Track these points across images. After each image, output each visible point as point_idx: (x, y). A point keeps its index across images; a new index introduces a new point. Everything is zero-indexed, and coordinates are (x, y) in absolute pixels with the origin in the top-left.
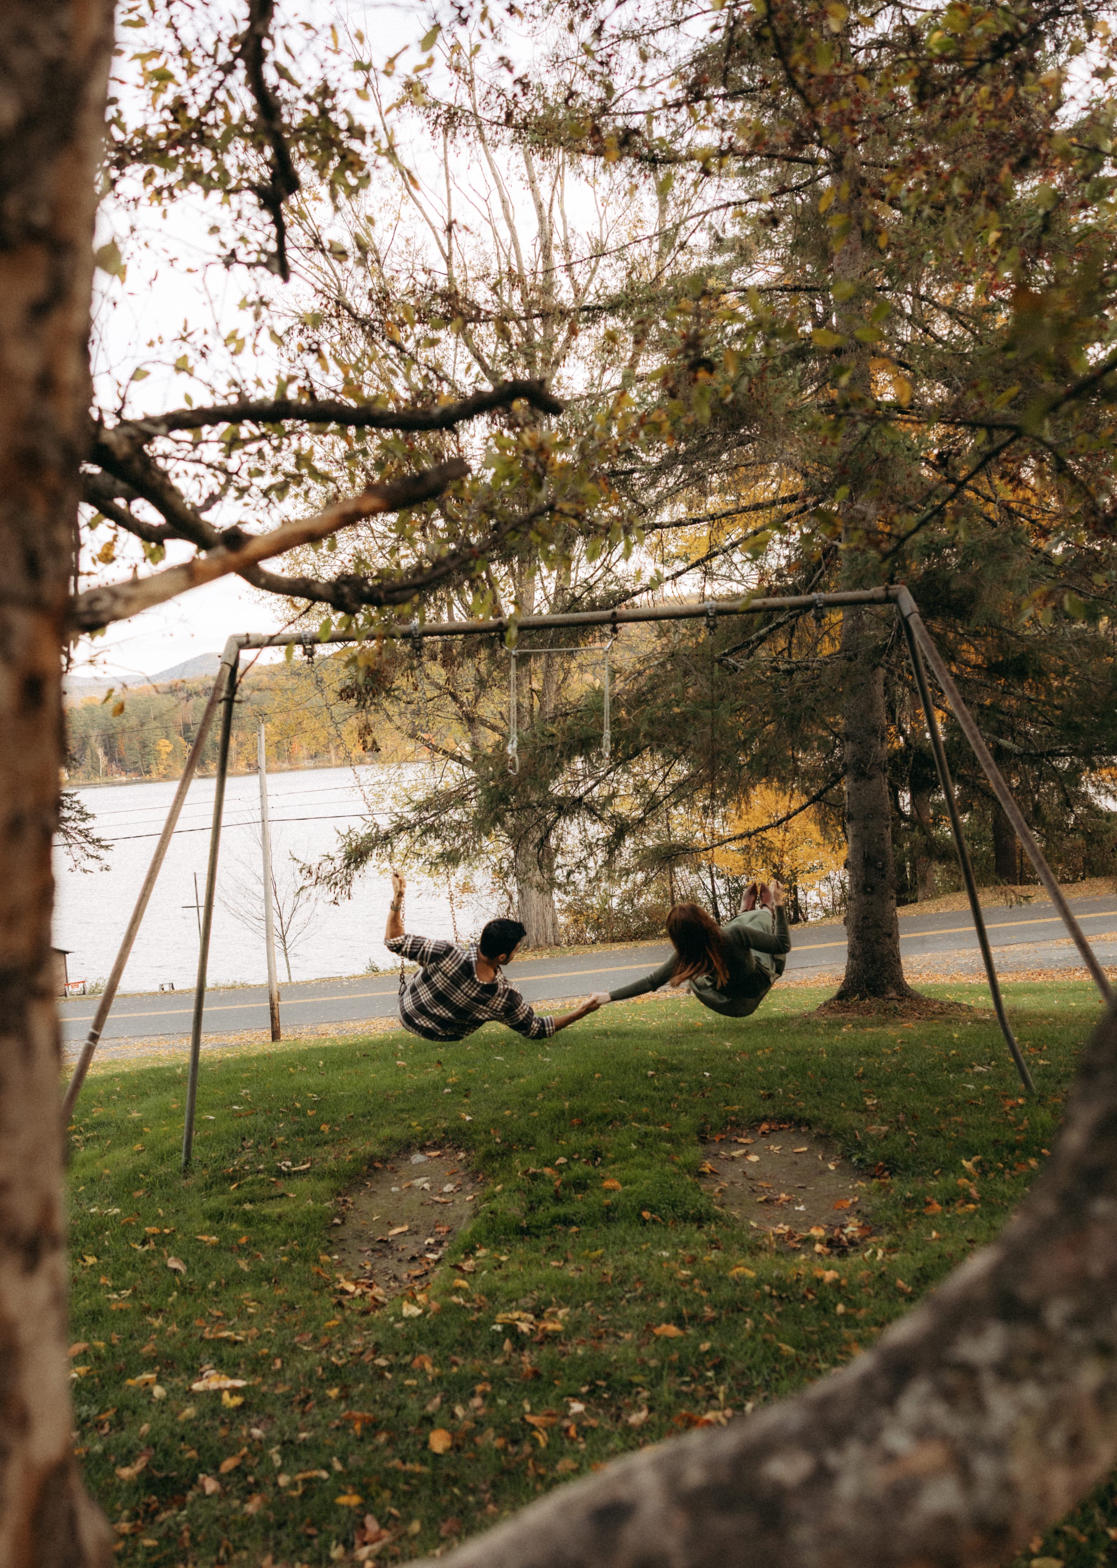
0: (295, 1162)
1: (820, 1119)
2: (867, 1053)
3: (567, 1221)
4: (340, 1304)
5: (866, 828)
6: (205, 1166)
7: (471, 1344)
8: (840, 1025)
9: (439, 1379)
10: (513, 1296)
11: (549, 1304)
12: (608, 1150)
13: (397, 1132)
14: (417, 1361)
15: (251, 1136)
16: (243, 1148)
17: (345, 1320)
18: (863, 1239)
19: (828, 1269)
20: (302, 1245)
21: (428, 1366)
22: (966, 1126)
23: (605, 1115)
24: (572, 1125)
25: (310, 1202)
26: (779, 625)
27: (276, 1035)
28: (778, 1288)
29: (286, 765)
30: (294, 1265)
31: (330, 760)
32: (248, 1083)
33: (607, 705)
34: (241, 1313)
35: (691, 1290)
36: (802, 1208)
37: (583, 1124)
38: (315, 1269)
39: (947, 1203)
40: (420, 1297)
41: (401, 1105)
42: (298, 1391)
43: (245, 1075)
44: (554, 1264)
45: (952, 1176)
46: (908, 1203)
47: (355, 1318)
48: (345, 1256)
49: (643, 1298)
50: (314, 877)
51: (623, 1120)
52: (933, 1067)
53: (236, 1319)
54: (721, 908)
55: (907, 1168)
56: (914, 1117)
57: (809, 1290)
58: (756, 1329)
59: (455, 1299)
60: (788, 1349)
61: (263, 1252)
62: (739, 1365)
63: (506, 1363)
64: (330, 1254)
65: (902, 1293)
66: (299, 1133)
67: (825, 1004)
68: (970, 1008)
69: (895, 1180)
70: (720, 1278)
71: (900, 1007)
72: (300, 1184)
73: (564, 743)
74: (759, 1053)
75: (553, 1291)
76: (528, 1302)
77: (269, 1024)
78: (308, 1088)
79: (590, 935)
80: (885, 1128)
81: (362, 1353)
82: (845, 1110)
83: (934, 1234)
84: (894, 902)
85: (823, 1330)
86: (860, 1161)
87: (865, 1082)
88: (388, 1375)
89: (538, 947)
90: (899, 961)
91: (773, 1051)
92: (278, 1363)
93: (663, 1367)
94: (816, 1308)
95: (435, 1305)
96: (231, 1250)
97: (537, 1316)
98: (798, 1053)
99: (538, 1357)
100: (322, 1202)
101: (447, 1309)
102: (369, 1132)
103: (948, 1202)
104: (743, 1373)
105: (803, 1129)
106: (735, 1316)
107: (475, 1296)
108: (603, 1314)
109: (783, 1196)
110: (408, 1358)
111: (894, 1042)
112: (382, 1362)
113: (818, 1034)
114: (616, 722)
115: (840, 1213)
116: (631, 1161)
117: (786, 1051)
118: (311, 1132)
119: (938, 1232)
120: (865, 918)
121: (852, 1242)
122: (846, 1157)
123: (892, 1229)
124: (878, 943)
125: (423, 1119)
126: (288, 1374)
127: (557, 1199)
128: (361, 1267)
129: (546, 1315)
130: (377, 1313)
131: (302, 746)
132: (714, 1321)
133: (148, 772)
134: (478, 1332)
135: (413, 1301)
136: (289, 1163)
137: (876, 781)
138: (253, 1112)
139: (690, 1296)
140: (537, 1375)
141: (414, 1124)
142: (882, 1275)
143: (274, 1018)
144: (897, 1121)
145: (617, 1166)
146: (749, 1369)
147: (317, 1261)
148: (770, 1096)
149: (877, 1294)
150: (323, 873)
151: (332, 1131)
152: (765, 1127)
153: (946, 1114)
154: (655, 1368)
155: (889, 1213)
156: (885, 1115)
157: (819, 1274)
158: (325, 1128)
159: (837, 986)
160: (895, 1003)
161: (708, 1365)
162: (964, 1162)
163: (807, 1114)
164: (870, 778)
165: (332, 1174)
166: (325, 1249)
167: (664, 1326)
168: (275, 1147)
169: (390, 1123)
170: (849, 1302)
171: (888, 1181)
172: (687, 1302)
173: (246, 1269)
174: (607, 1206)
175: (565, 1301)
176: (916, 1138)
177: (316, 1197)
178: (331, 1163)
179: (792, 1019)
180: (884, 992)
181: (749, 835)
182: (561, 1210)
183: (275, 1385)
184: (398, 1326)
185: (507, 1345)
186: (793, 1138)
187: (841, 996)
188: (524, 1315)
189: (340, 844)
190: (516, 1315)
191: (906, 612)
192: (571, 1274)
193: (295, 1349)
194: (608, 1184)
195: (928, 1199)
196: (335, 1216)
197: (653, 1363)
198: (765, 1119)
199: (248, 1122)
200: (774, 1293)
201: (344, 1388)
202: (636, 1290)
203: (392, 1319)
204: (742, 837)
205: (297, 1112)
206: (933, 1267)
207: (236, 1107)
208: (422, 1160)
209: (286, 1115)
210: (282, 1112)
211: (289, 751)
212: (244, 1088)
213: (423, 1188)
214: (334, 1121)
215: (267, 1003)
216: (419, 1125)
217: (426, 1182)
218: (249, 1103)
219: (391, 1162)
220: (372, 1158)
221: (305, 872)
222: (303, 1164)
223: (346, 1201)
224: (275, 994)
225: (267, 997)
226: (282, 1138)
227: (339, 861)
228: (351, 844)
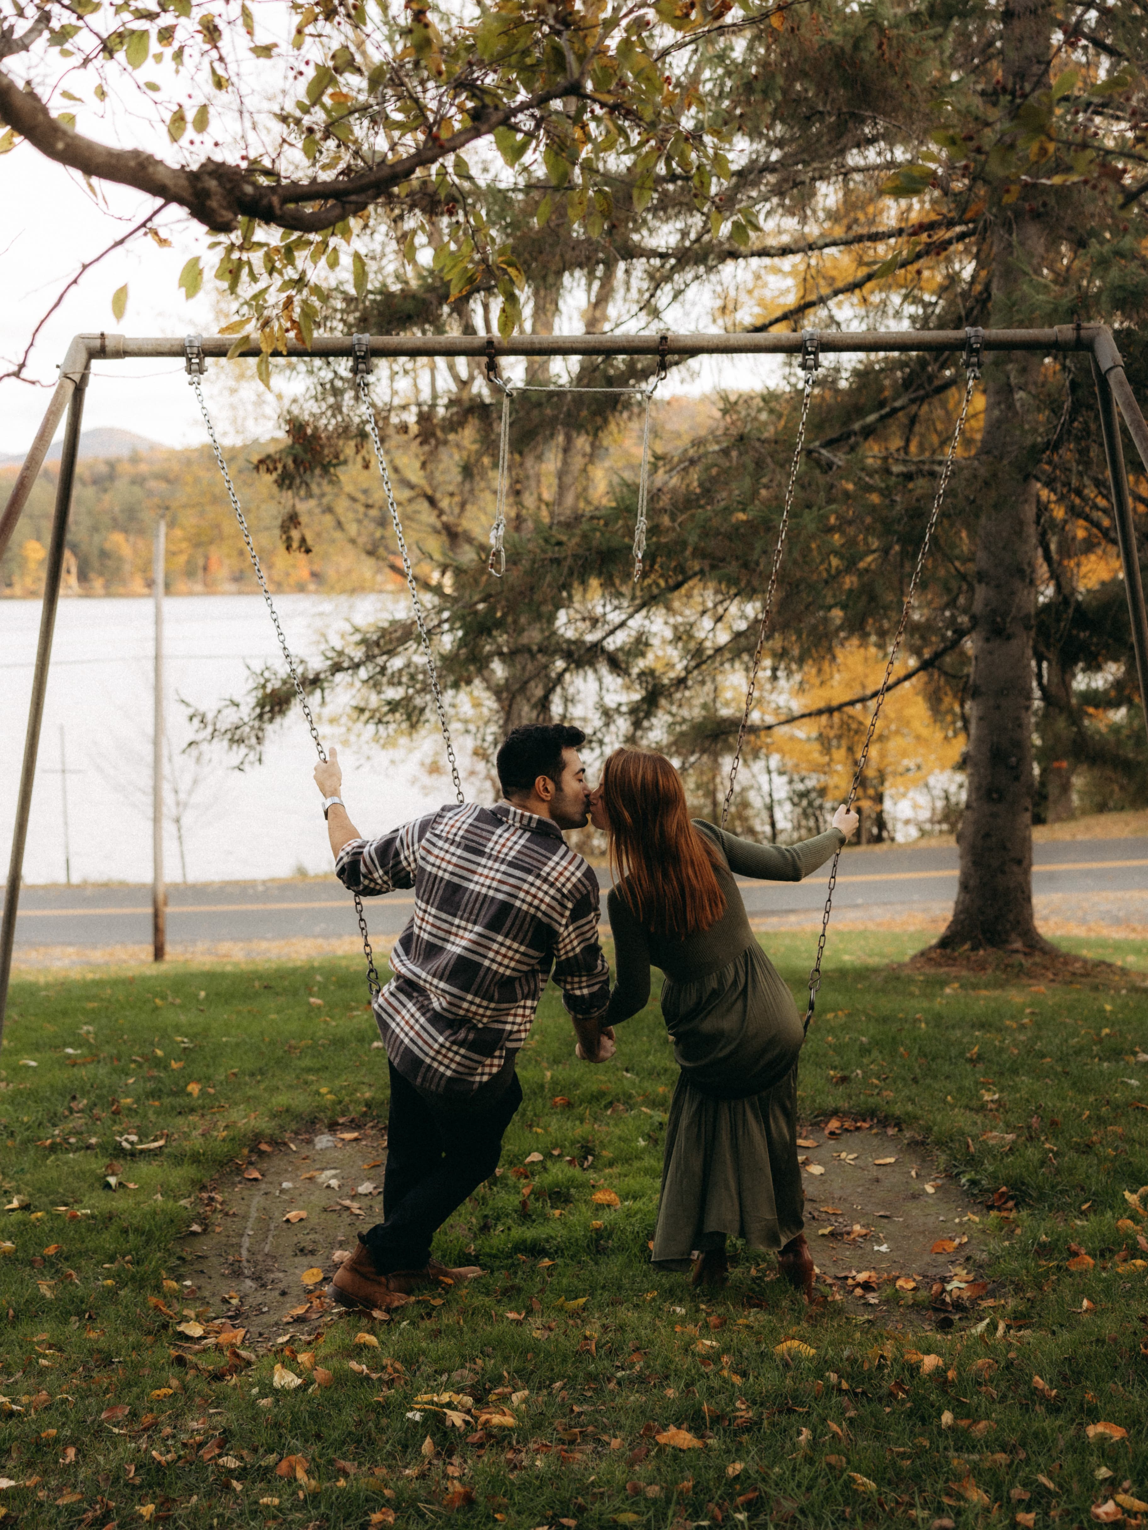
0: (143, 1136)
1: (916, 1118)
2: (983, 1026)
3: (536, 1250)
4: (180, 1361)
5: (998, 707)
6: (12, 1134)
7: (371, 1442)
8: (943, 984)
9: (314, 1497)
10: (447, 1364)
11: (498, 1380)
12: (603, 1146)
13: (299, 1100)
14: (284, 1464)
15: (85, 1093)
16: (71, 1111)
17: (185, 1388)
18: (974, 1301)
19: (928, 1352)
20: (138, 1262)
21: (300, 1474)
22: (1132, 1141)
23: (601, 1094)
24: (554, 1106)
25: (159, 1197)
26: (894, 411)
27: (159, 953)
28: (850, 1377)
29: (199, 587)
30: (122, 1293)
32: (92, 1016)
33: (642, 505)
34: (29, 1367)
35: (717, 1373)
36: (884, 1248)
37: (569, 1105)
38: (153, 1301)
39: (1102, 1255)
40: (303, 1358)
41: (307, 1062)
42: (92, 1503)
43: (91, 1005)
44: (512, 1315)
45: (1109, 1214)
46: (1044, 1250)
47: (202, 1386)
48: (202, 1281)
49: (642, 1379)
50: (210, 729)
51: (628, 1100)
52: (1078, 1052)
53: (19, 1375)
54: (778, 815)
55: (1042, 1197)
56: (1054, 1123)
57: (899, 1385)
58: (814, 1444)
59: (354, 1365)
60: (865, 1483)
61: (78, 1269)
62: (788, 1506)
63: (422, 1476)
64: (179, 1278)
65: (1043, 1398)
66: (154, 1094)
67: (922, 954)
68: (1124, 972)
69: (1024, 1213)
70: (762, 1355)
71: (1027, 963)
72: (145, 1169)
73: (575, 557)
74: (830, 1016)
75: (506, 1359)
76: (465, 1375)
77: (151, 938)
78: (178, 1029)
80: (1010, 1137)
81: (201, 1445)
82: (953, 1107)
83: (1085, 1303)
84: (1027, 817)
85: (920, 1452)
86: (973, 1183)
87: (980, 1067)
88: (237, 1486)
90: (1028, 899)
91: (850, 1015)
92: (71, 1452)
93: (668, 1501)
94: (910, 1415)
95: (321, 1373)
96: (31, 1263)
97: (478, 1400)
98: (885, 1020)
99: (474, 1469)
100: (176, 1199)
101: (341, 1379)
102: (255, 1098)
103: (1103, 1253)
104: (794, 1520)
105: (891, 1131)
106: (784, 1420)
107: (386, 1361)
108: (580, 1403)
109: (857, 1228)
110: (272, 1458)
111: (1022, 1011)
112: (231, 1462)
113: (912, 995)
114: (653, 530)
115: (942, 1259)
116: (636, 1164)
117: (869, 1018)
118: (175, 1094)
119: (1090, 1299)
120: (987, 835)
121: (958, 1306)
122: (953, 1177)
123: (1019, 1289)
124: (1003, 872)
125: (337, 1083)
126: (83, 1473)
127: (525, 1215)
128: (225, 1301)
129: (492, 1397)
130: (234, 1380)
131: (221, 560)
132: (751, 1427)
133: (10, 585)
134: (384, 1421)
135: (291, 1364)
136: (134, 1138)
137: (1014, 642)
138: (95, 1059)
139: (716, 1383)
140: (469, 1500)
141: (324, 1090)
142: (1009, 1365)
143: (158, 930)
144: (1029, 1127)
145: (616, 1170)
146: (802, 1511)
147: (158, 1288)
148: (844, 1079)
149: (1004, 1398)
150: (222, 726)
151: (203, 1093)
152: (834, 1124)
153: (1101, 1121)
154: (655, 1501)
155: (1015, 1265)
156: (1012, 1118)
157: (912, 1357)
158: (194, 1088)
159: (942, 928)
160: (1020, 957)
161: (740, 1500)
162: (1127, 1194)
163: (898, 1110)
164: (1009, 638)
165: (196, 1159)
166: (171, 1270)
167: (673, 1429)
168: (116, 1113)
169: (290, 1087)
170: (961, 1410)
171: (1013, 1215)
172: (711, 1393)
173: (48, 1294)
174: (597, 1230)
175: (524, 1376)
176: (1056, 1154)
177: (169, 1192)
178: (196, 1142)
179: (875, 970)
180: (1006, 941)
181: (830, 710)
182: (529, 1233)
183: (59, 1489)
184: (264, 1402)
185: (427, 1446)
186: (875, 1142)
187: (945, 943)
188: (457, 1399)
189: (251, 684)
190: (445, 1397)
191: (1105, 365)
192: (537, 1334)
193: (99, 1432)
194: (600, 1197)
195: (1074, 1246)
196: (193, 1220)
197: (653, 1491)
198: (835, 1113)
199: (83, 1073)
200: (845, 1386)
201: (166, 1503)
202: (632, 1366)
203: (255, 1391)
204: (820, 712)
205: (160, 1064)
206: (1089, 1358)
207: (70, 1051)
208: (330, 1144)
209: (140, 1066)
210: (135, 1061)
211: (205, 569)
212: (86, 1023)
213: (328, 1187)
214: (208, 1079)
215: (149, 910)
216: (330, 1092)
217: (334, 1176)
218: (90, 1046)
219: (285, 1144)
220: (257, 1137)
221: (196, 721)
222: (154, 1141)
223: (212, 1199)
224: (161, 898)
225: (150, 903)
226: (129, 1100)
227: (247, 710)
228: (264, 686)
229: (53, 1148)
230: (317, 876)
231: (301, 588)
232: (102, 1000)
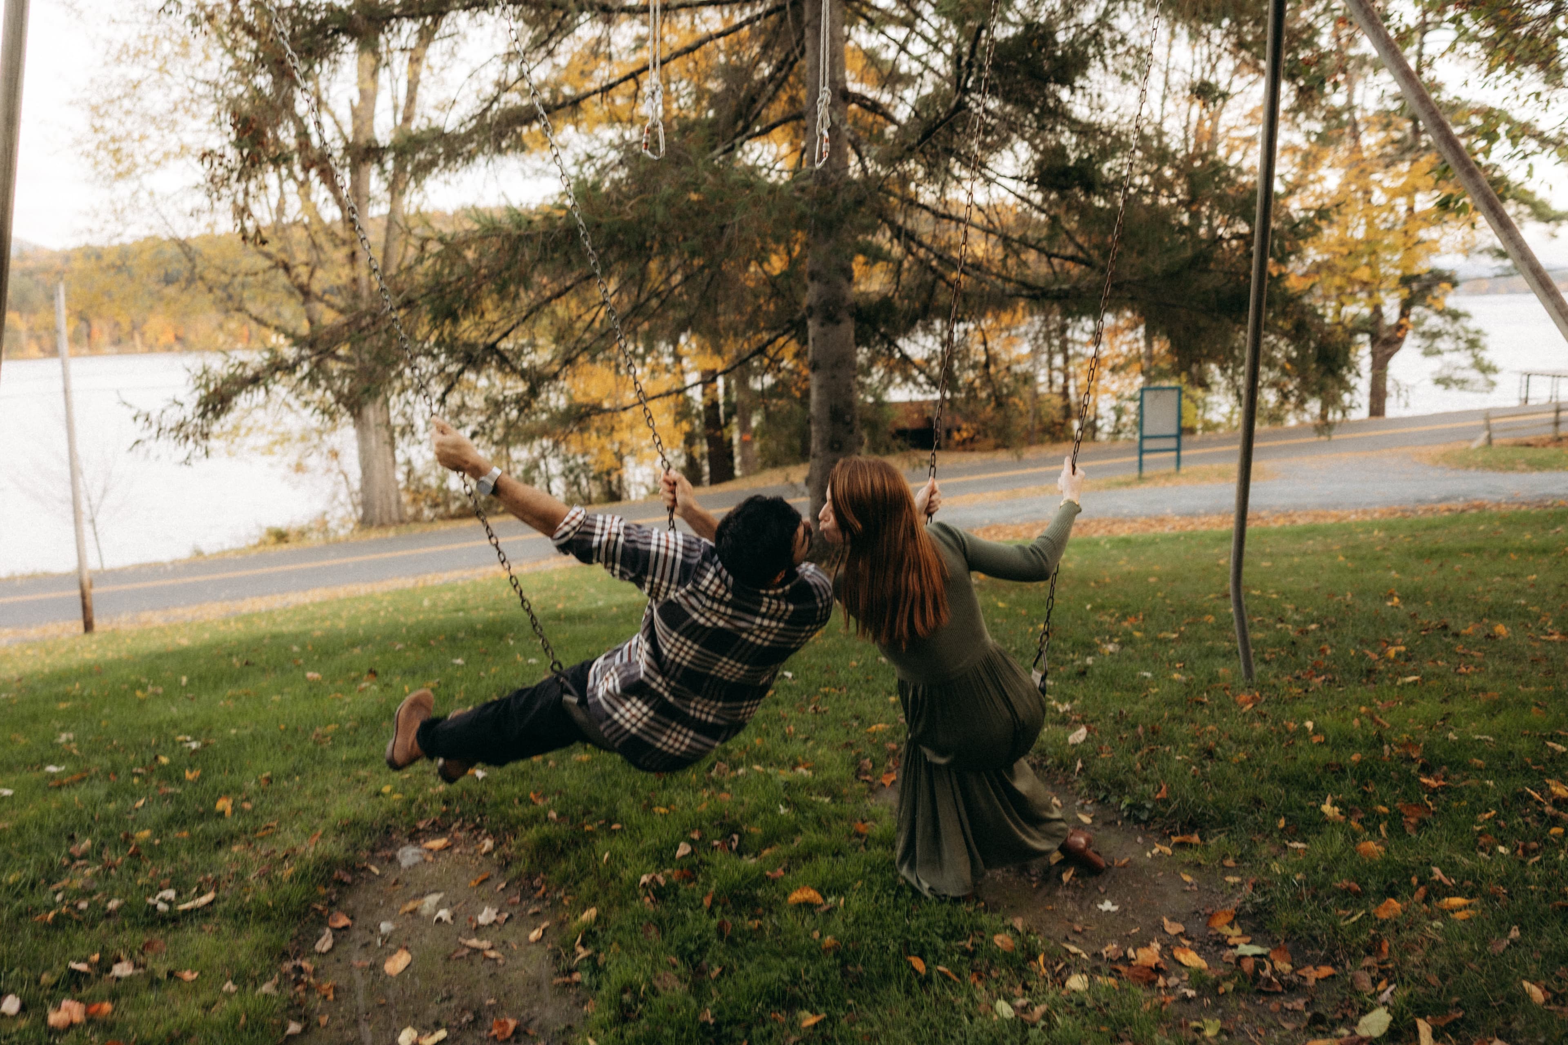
0: (183, 890)
5: (834, 377)
13: (360, 806)
15: (85, 830)
16: (73, 859)
25: (230, 988)
27: (88, 624)
29: (85, 351)
31: (134, 346)
32: (69, 719)
36: (1109, 906)
41: (346, 754)
43: (62, 706)
50: (155, 428)
66: (176, 820)
77: (79, 613)
78: (174, 726)
79: (428, 513)
89: (382, 525)
100: (255, 985)
102: (308, 810)
131: (102, 330)
136: (170, 895)
137: (842, 326)
138: (85, 776)
141: (386, 790)
143: (86, 610)
150: (167, 424)
151: (238, 811)
158: (224, 805)
164: (838, 322)
165: (264, 915)
168: (136, 855)
169: (340, 790)
178: (256, 888)
194: (797, 896)
196: (287, 1016)
199: (76, 796)
207: (52, 769)
208: (417, 859)
209: (145, 779)
210: (138, 775)
211: (89, 336)
212: (62, 730)
213: (439, 920)
214: (238, 790)
215: (77, 592)
216: (394, 791)
217: (440, 905)
218: (76, 759)
219: (365, 869)
220: (327, 865)
221: (141, 420)
222: (200, 893)
223: (300, 970)
224: (86, 583)
225: (77, 586)
226: (147, 833)
227: (190, 409)
228: (207, 386)
229: (59, 923)
230: (212, 555)
231: (169, 349)
232: (74, 697)
